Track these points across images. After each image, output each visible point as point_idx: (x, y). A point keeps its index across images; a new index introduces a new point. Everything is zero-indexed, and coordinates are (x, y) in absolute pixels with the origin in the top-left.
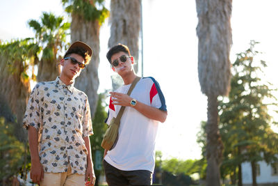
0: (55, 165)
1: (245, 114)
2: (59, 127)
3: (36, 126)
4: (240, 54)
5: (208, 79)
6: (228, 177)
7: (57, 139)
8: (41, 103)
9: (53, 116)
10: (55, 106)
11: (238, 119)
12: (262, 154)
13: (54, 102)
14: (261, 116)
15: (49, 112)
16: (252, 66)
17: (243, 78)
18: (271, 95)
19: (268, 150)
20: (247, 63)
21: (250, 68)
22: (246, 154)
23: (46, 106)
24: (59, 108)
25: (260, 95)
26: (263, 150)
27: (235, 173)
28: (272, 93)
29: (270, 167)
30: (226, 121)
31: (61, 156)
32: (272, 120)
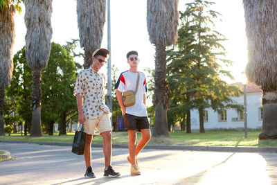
0: (92, 115)
1: (194, 63)
2: (94, 95)
3: (81, 95)
4: (189, 5)
5: (157, 29)
6: (178, 123)
7: (94, 102)
8: (83, 82)
9: (91, 89)
10: (92, 84)
11: (187, 68)
12: (210, 101)
13: (91, 82)
14: (209, 65)
15: (88, 87)
16: (202, 15)
17: (192, 28)
18: (219, 45)
19: (215, 97)
20: (197, 13)
21: (200, 18)
22: (194, 101)
23: (87, 84)
24: (94, 85)
25: (208, 45)
26: (210, 97)
27: (184, 120)
28: (220, 42)
29: (216, 113)
30: (176, 70)
31: (96, 110)
32: (220, 69)
